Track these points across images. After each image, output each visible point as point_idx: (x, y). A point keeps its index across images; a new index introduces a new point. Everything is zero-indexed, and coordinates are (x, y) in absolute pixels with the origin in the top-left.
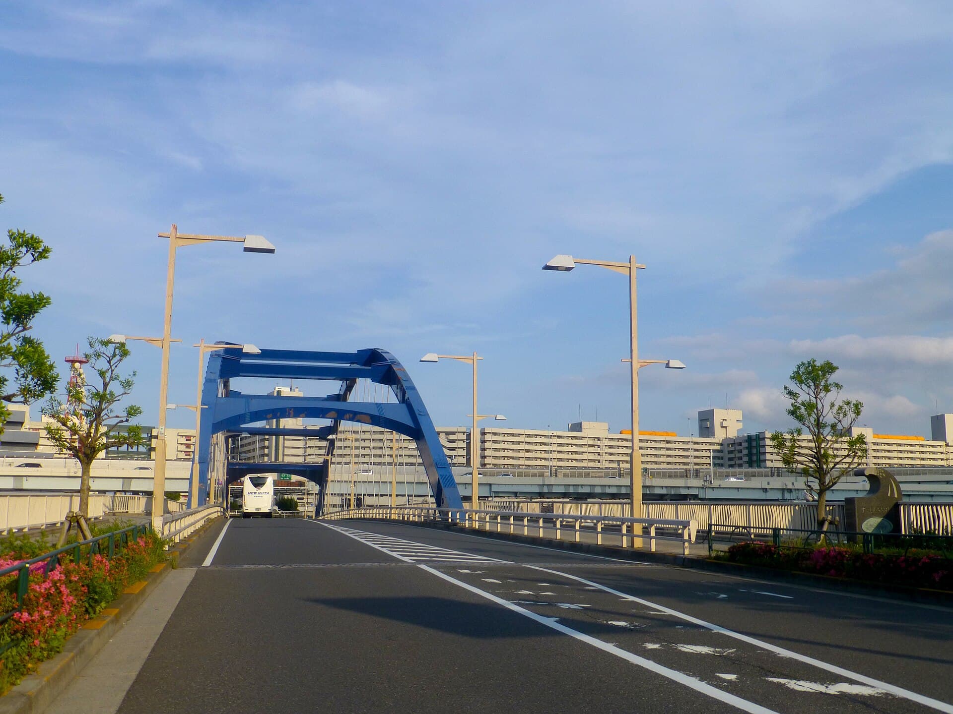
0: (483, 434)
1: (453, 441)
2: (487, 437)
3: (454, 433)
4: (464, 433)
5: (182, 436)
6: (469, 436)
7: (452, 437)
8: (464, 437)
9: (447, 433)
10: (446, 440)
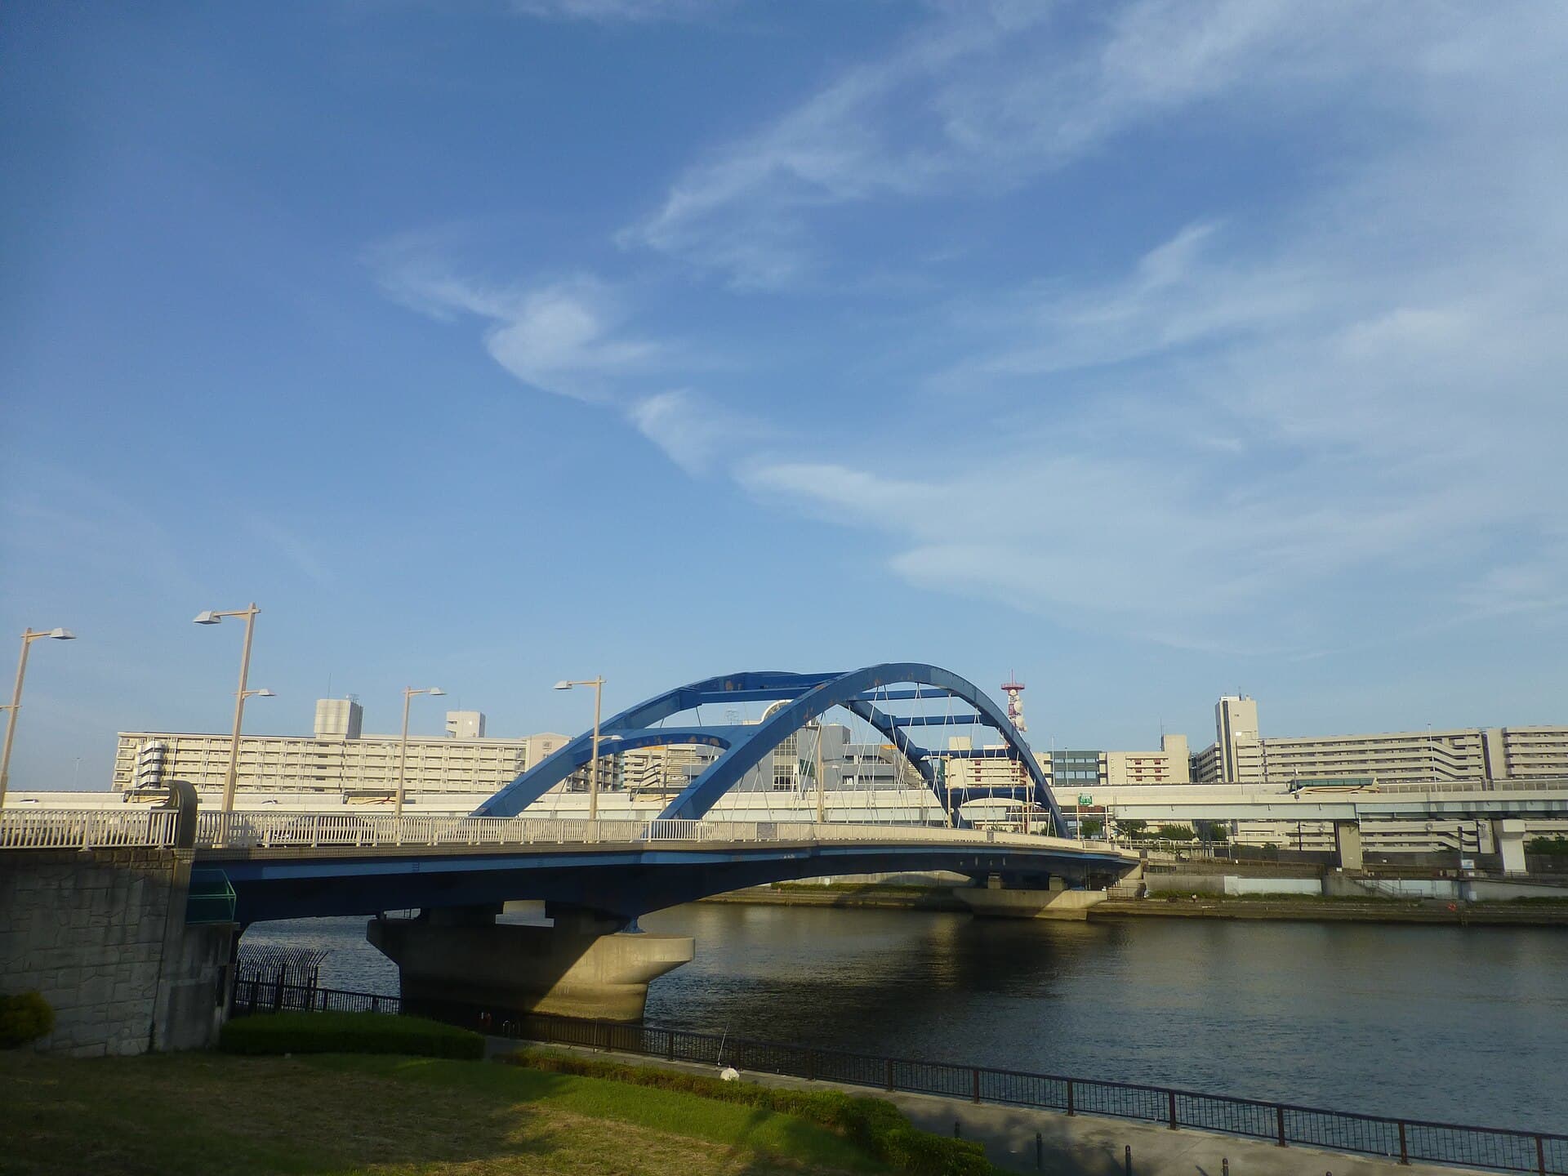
0: (1506, 735)
1: (1462, 747)
2: (1510, 740)
3: (1461, 737)
4: (1477, 736)
5: (1131, 759)
6: (1484, 738)
7: (1458, 742)
8: (1478, 741)
9: (1452, 738)
10: (1451, 746)
